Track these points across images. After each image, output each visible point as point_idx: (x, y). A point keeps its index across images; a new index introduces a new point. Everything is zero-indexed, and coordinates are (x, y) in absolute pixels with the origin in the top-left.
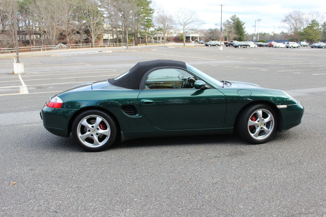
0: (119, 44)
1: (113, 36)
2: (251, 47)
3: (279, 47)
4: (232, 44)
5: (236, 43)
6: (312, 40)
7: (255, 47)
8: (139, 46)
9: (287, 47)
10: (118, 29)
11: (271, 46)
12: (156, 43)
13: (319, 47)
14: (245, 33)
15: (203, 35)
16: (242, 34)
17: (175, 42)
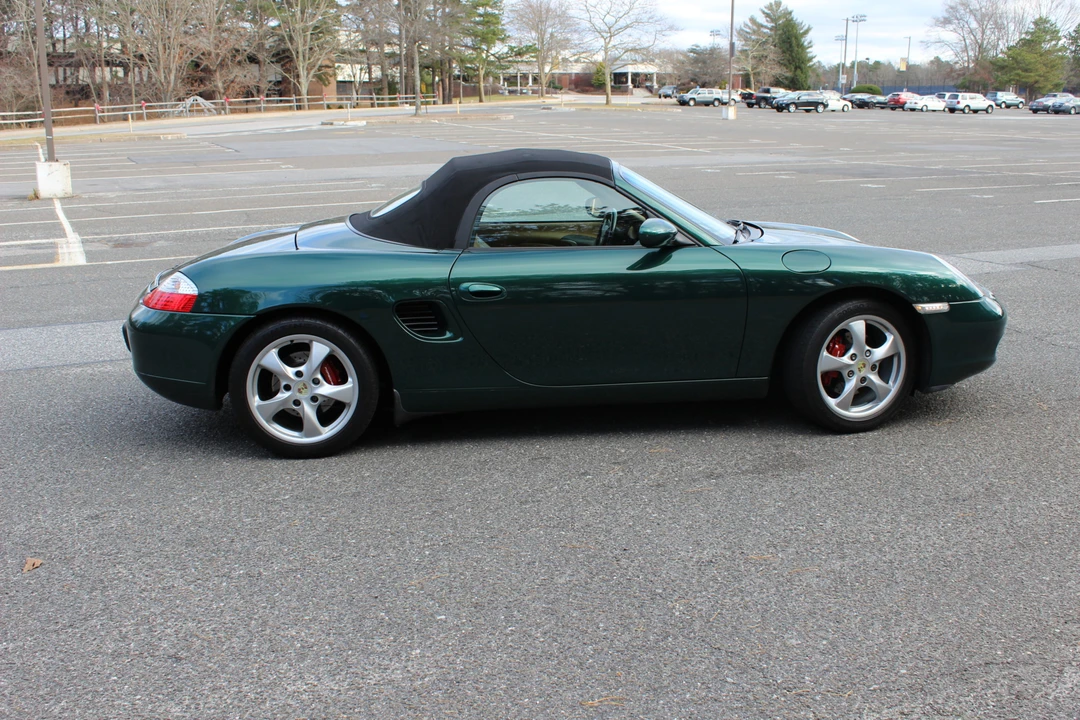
0: (391, 99)
1: (370, 73)
2: (830, 108)
3: (925, 108)
4: (765, 99)
5: (781, 94)
6: (1036, 85)
7: (846, 109)
8: (457, 106)
9: (952, 110)
10: (387, 49)
11: (898, 105)
12: (513, 96)
13: (1058, 110)
14: (811, 63)
15: (669, 69)
16: (803, 66)
17: (578, 92)
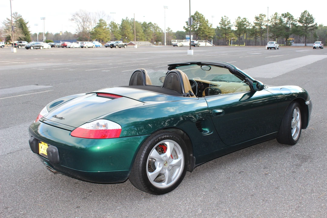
2: (44, 48)
3: (73, 47)
6: (103, 39)
7: (49, 48)
9: (82, 47)
11: (64, 46)
16: (28, 34)
